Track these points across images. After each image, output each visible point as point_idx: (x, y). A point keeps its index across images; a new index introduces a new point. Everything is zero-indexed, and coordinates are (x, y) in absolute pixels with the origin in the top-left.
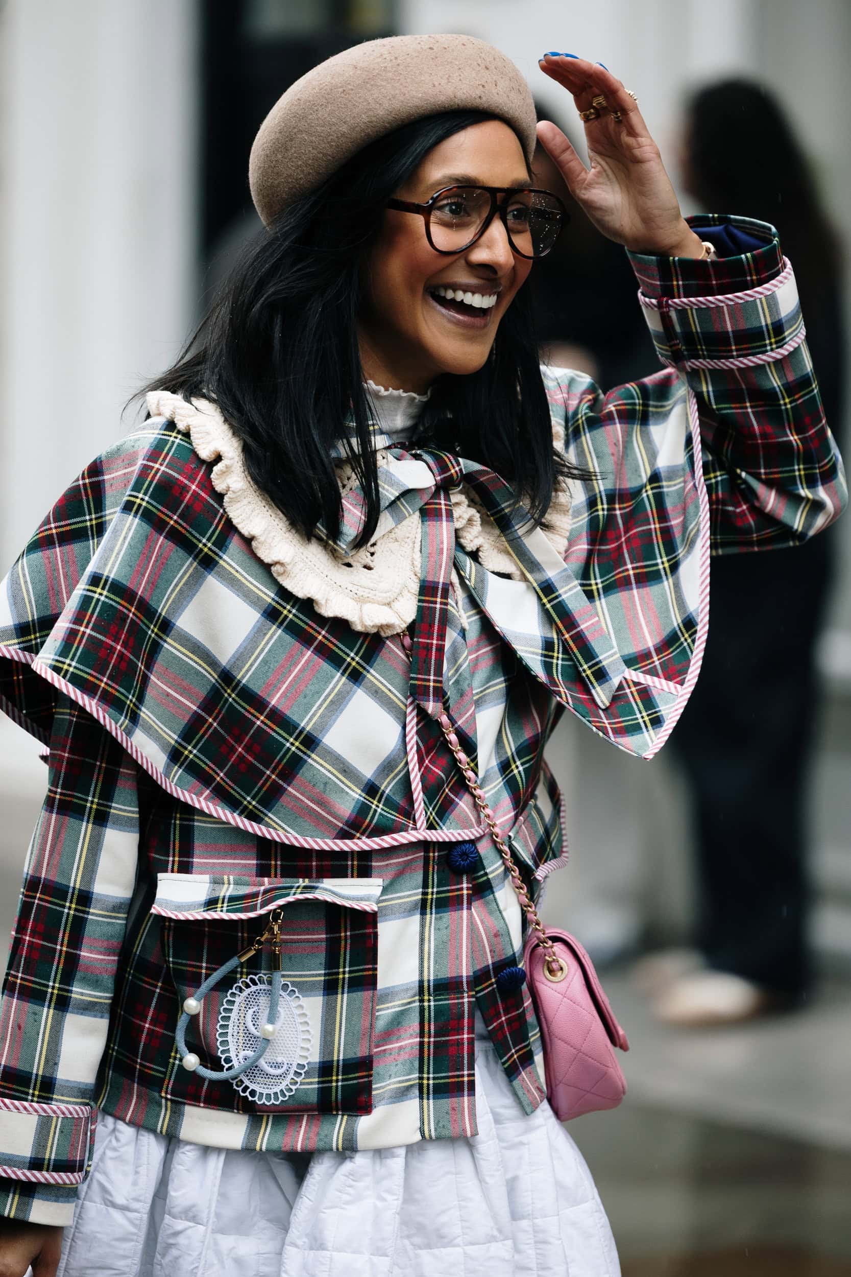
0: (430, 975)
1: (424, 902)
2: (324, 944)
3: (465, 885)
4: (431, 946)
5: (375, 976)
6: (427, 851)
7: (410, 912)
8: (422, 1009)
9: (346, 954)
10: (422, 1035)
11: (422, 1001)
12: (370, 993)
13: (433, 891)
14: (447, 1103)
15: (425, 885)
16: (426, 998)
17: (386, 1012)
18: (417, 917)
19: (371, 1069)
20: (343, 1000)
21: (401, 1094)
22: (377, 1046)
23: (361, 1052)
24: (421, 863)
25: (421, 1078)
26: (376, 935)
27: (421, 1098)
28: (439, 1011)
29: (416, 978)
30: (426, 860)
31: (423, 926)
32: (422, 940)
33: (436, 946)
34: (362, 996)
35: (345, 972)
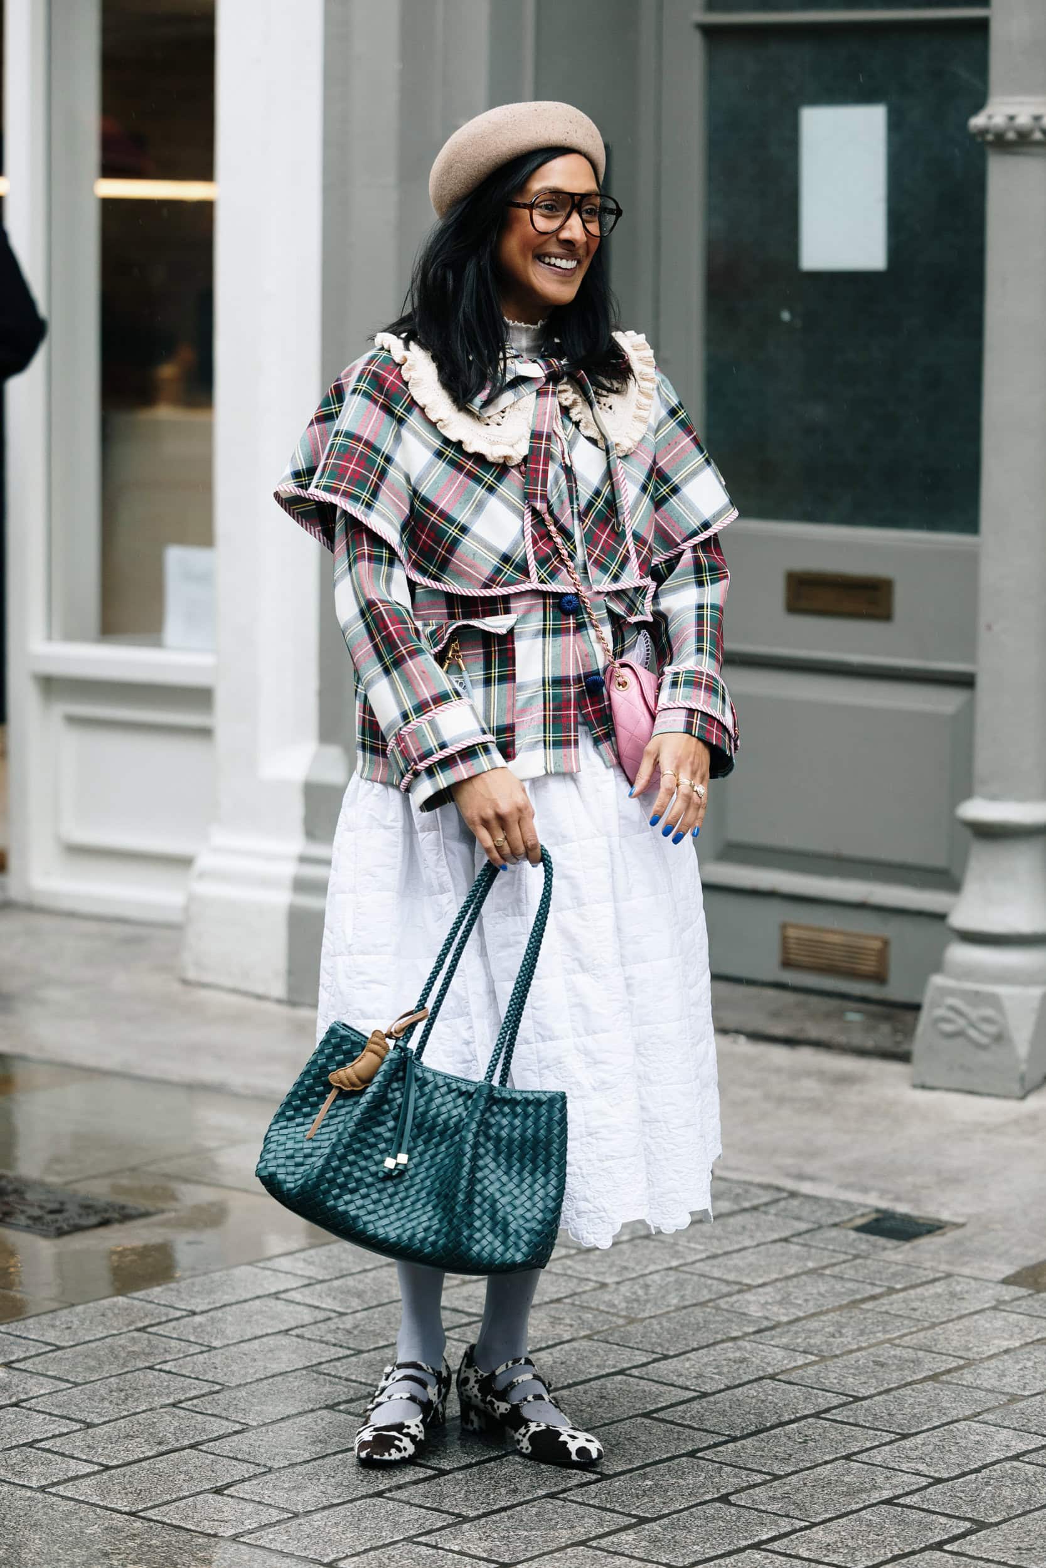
0: (550, 674)
1: (544, 630)
2: (482, 656)
3: (572, 621)
4: (549, 657)
5: (514, 675)
6: (544, 599)
7: (536, 635)
8: (545, 694)
9: (495, 661)
10: (545, 710)
11: (544, 690)
12: (512, 684)
13: (550, 624)
14: (561, 752)
15: (545, 620)
16: (547, 687)
17: (522, 697)
18: (541, 639)
19: (513, 731)
20: (495, 689)
21: (533, 746)
22: (518, 718)
23: (507, 721)
24: (541, 606)
25: (545, 736)
26: (513, 649)
27: (545, 748)
28: (555, 696)
29: (541, 676)
30: (545, 604)
31: (544, 645)
32: (544, 653)
33: (553, 657)
34: (506, 686)
35: (495, 672)
